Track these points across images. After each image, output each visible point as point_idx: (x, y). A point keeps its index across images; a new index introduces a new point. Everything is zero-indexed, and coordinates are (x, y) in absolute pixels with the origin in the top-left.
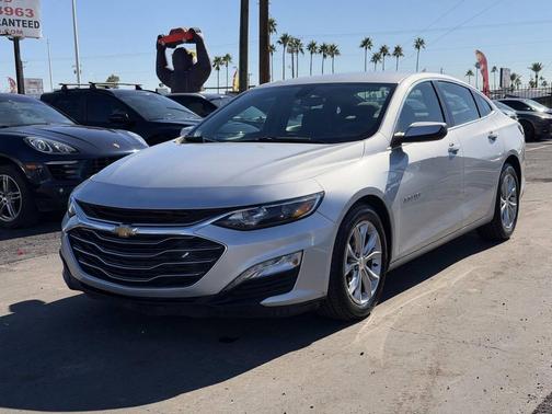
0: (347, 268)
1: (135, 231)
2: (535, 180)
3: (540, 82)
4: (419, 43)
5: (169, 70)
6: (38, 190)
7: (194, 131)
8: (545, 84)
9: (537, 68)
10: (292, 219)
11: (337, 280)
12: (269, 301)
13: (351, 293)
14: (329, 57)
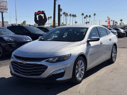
0: (76, 71)
1: (27, 62)
2: (121, 48)
3: (122, 24)
4: (95, 15)
5: (37, 20)
6: (6, 50)
7: (42, 38)
8: (123, 24)
9: (121, 20)
10: (63, 60)
11: (74, 74)
12: (58, 79)
13: (77, 77)
14: (74, 17)
